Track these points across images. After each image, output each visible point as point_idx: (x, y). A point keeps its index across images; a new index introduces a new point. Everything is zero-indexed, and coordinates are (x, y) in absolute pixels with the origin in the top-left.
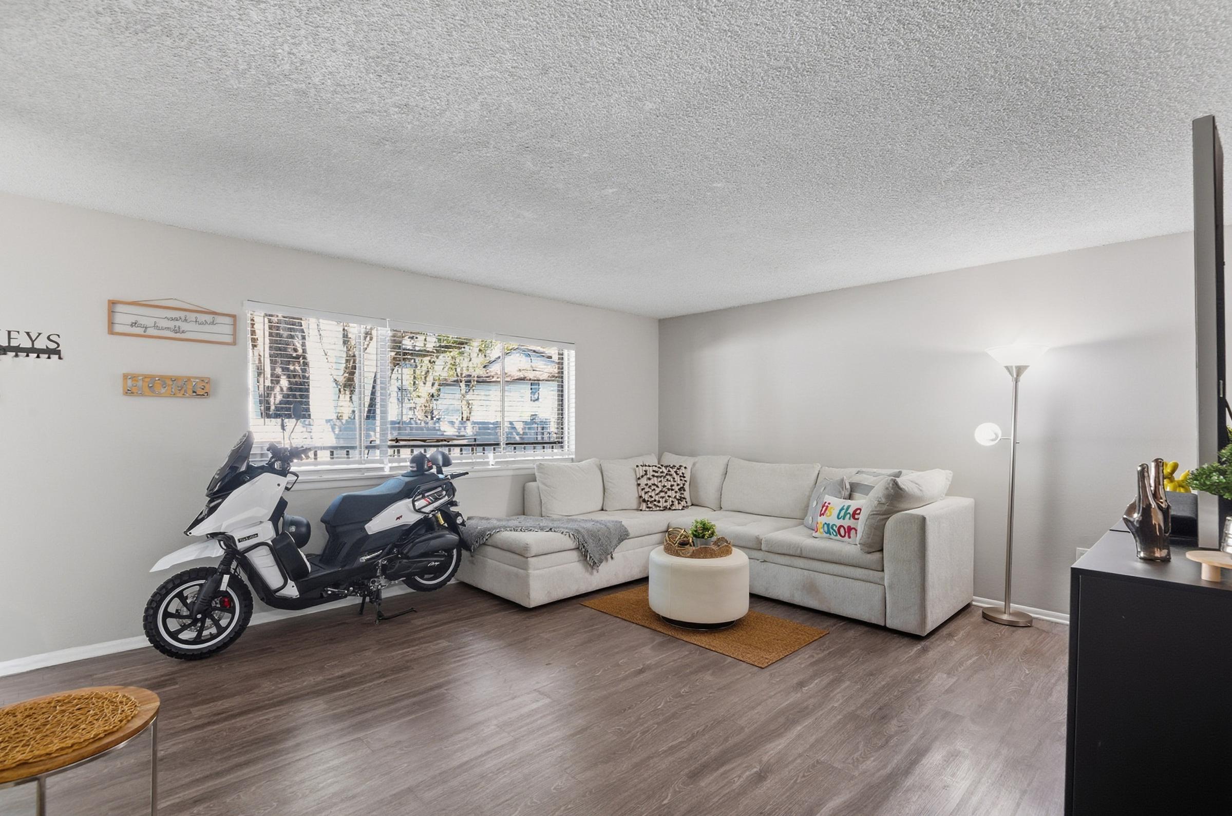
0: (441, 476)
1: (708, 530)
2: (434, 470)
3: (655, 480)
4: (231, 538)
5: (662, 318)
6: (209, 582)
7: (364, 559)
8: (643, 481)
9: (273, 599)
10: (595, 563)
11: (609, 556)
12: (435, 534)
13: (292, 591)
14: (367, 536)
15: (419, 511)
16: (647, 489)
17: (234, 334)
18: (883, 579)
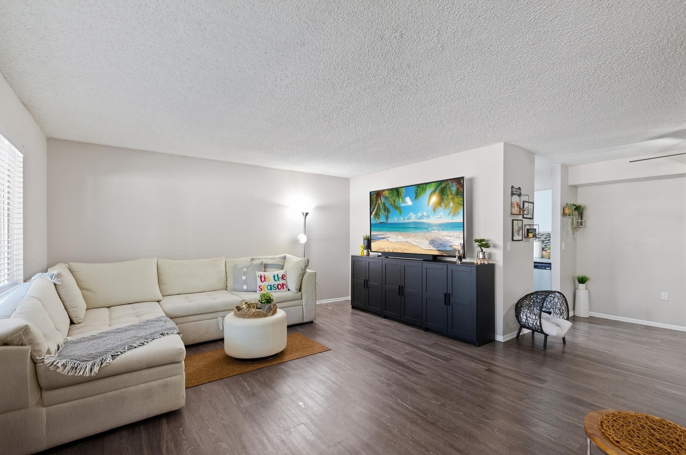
18: (302, 302)
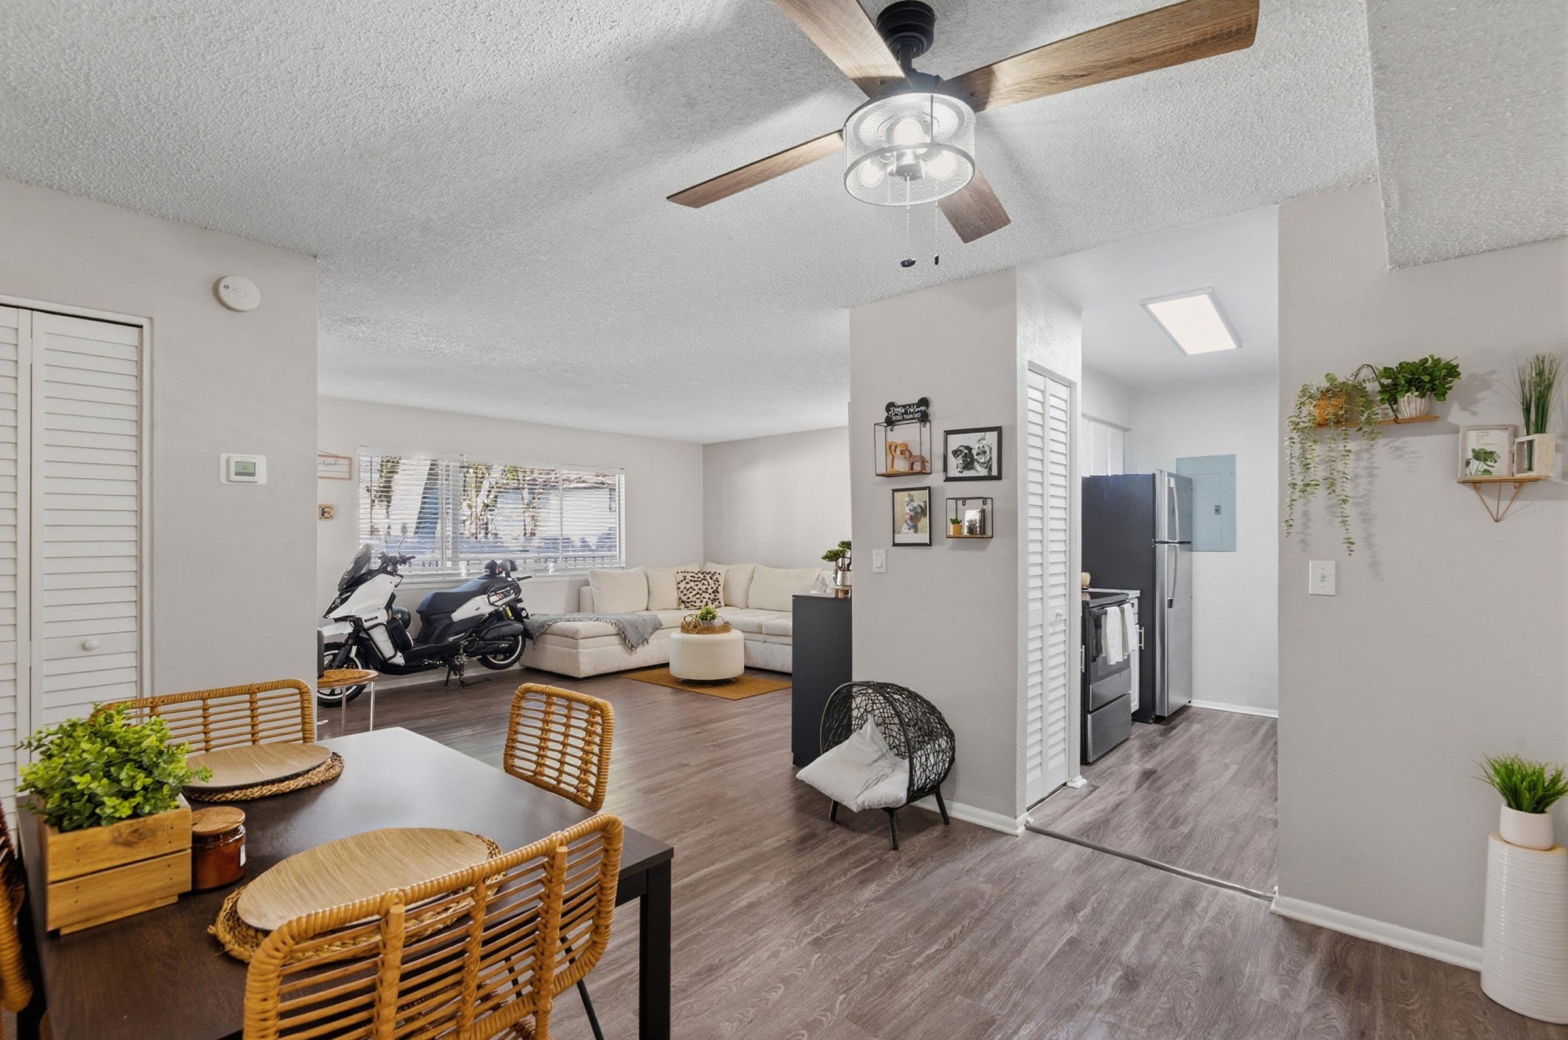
0: (509, 579)
1: (710, 613)
2: (503, 575)
3: (692, 584)
4: (360, 619)
5: (706, 443)
6: (342, 652)
7: (451, 639)
8: (682, 585)
9: (386, 668)
10: (633, 646)
11: (645, 642)
12: (504, 623)
13: (399, 660)
14: (453, 623)
15: (492, 604)
16: (685, 592)
17: (350, 472)
